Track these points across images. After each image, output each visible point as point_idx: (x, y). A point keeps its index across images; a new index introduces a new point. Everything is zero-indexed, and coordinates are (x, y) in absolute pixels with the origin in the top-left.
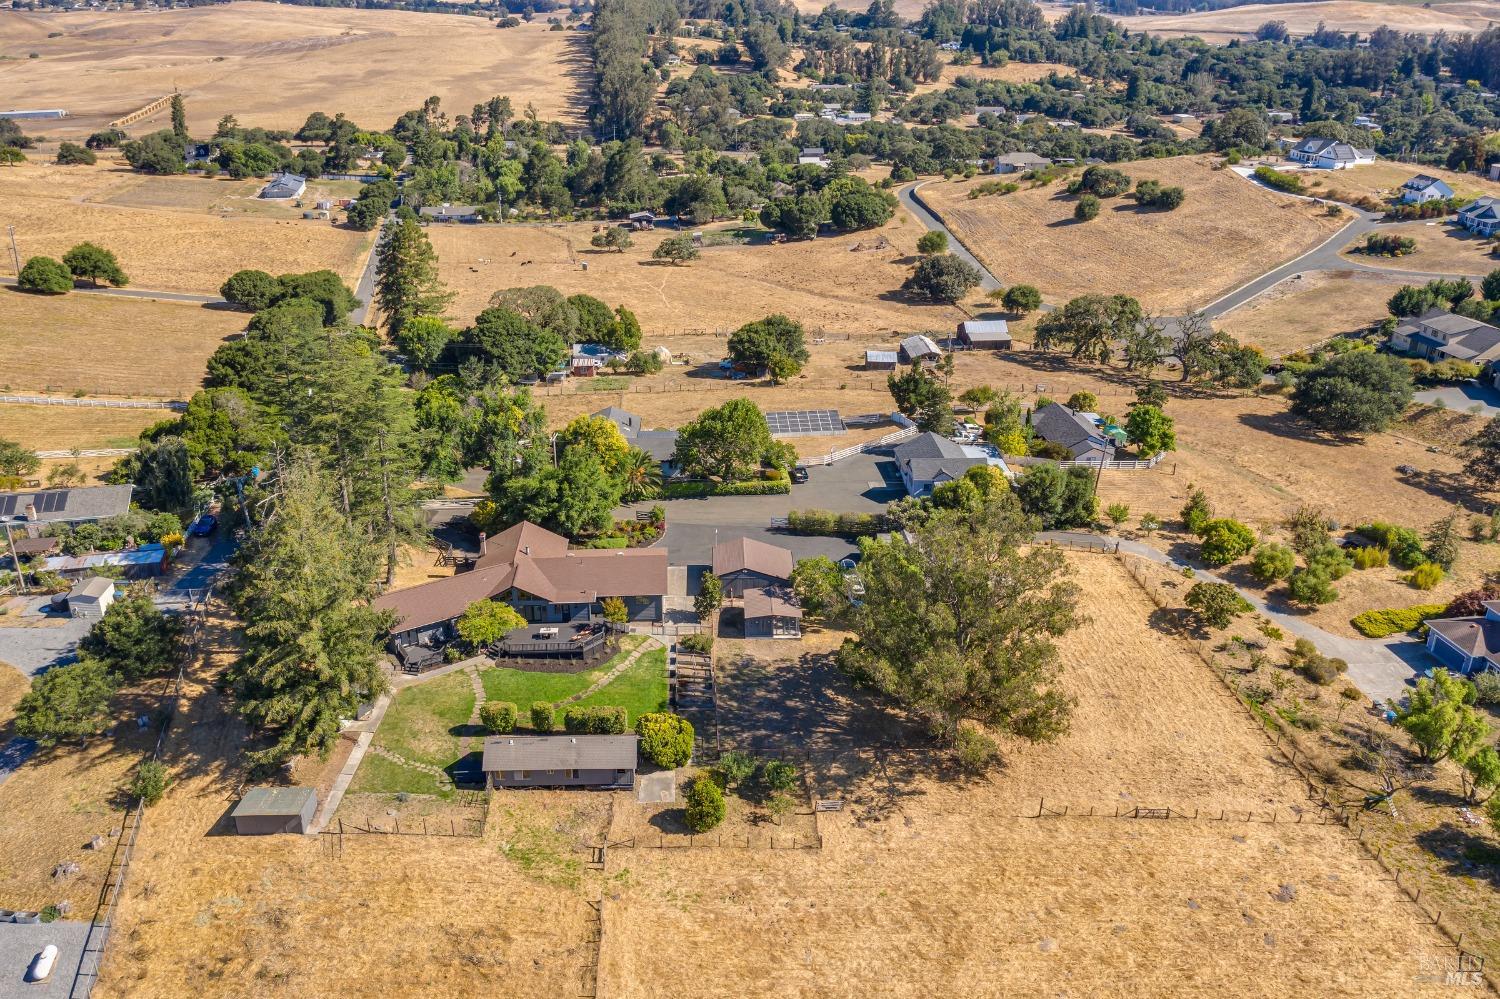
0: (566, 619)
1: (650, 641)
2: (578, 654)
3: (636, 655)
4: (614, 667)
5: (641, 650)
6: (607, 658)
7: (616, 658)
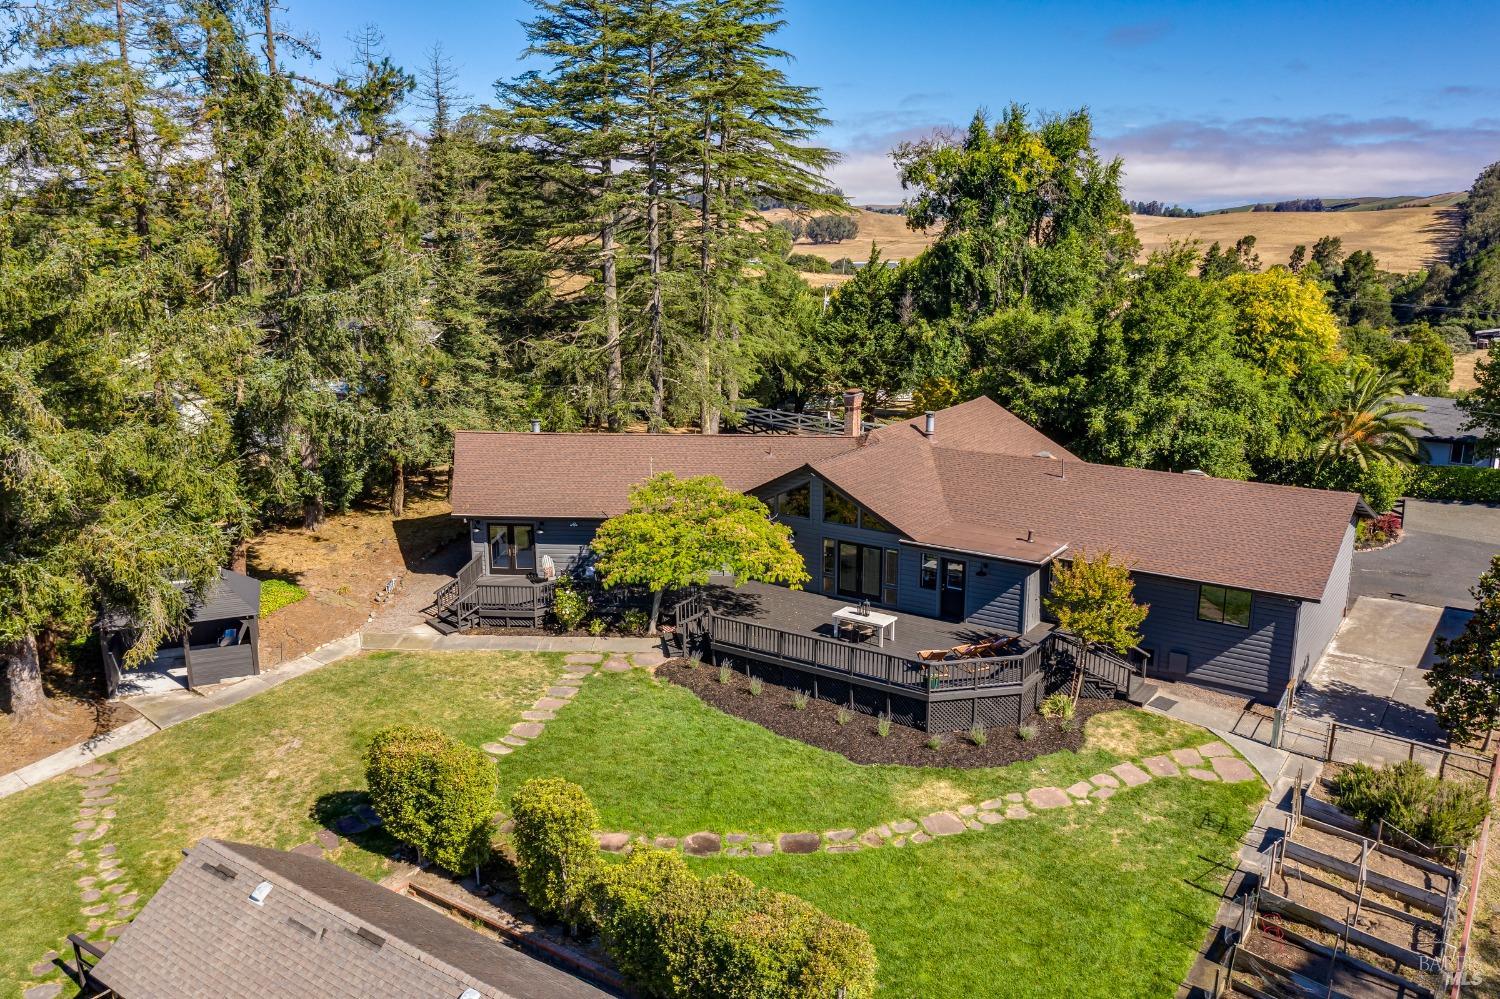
0: (952, 609)
1: (1207, 749)
2: (912, 709)
3: (1132, 776)
4: (1020, 786)
5: (1158, 767)
6: (1012, 749)
7: (1049, 762)
